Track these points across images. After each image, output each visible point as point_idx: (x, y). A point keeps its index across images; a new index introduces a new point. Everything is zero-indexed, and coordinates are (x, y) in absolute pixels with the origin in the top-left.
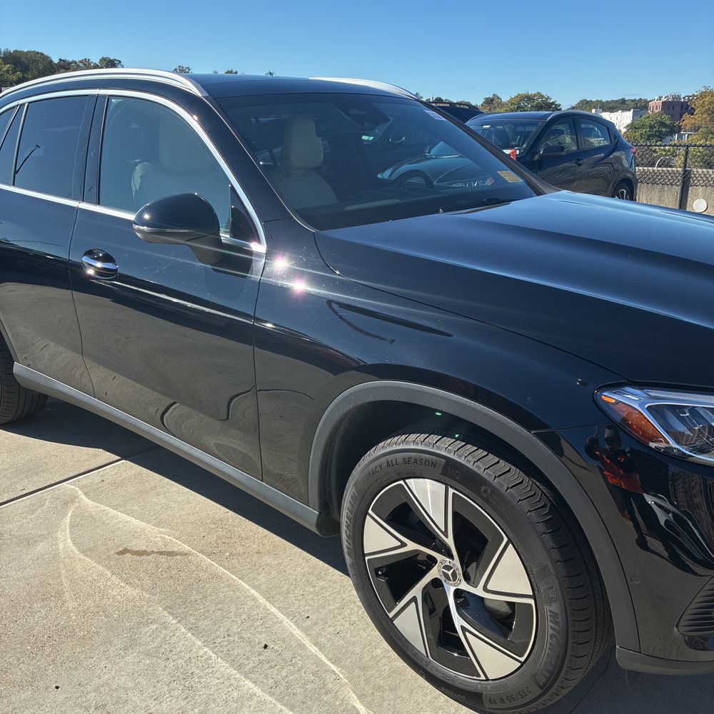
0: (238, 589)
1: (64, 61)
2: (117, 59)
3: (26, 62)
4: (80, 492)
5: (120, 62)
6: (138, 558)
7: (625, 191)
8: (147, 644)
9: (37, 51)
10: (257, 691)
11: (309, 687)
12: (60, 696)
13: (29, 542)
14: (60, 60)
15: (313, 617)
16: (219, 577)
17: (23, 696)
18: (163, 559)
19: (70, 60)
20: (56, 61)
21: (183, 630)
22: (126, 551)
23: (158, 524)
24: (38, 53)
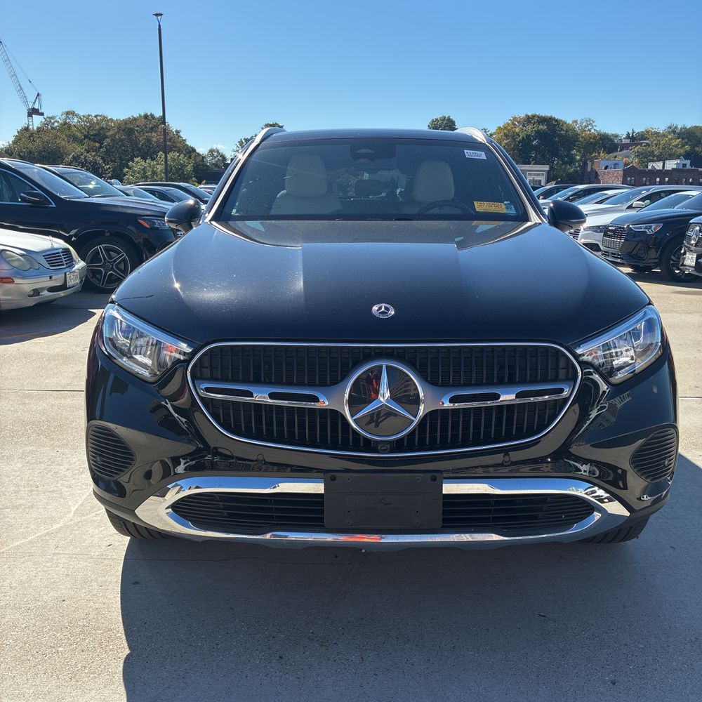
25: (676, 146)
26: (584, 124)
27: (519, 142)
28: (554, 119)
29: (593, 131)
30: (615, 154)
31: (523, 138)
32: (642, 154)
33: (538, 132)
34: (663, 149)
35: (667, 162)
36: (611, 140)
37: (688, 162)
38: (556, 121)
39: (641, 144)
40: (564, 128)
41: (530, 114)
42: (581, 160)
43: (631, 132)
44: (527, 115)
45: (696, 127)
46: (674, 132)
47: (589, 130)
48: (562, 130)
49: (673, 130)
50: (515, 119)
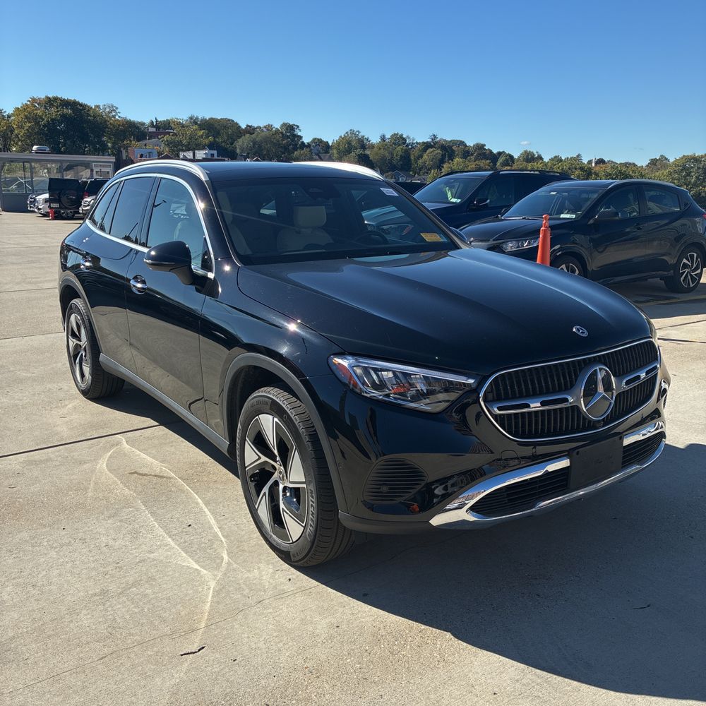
0: (191, 498)
1: (250, 127)
2: (296, 124)
3: (218, 127)
4: (124, 440)
5: (298, 126)
6: (141, 477)
7: (695, 255)
8: (123, 516)
9: (229, 118)
10: (172, 543)
11: (203, 545)
12: (63, 533)
13: (81, 463)
14: (248, 126)
15: (227, 516)
16: (183, 491)
17: (45, 530)
18: (155, 479)
19: (256, 126)
20: (243, 127)
21: (147, 512)
22: (135, 473)
23: (162, 462)
24: (229, 120)
25: (202, 136)
26: (107, 110)
27: (44, 126)
28: (78, 103)
29: (117, 117)
30: (144, 142)
31: (48, 121)
32: (171, 143)
33: (63, 116)
34: (190, 139)
35: (196, 152)
36: (138, 128)
37: (215, 152)
38: (81, 105)
39: (169, 133)
40: (91, 113)
41: (51, 96)
42: (113, 147)
43: (154, 120)
44: (47, 97)
45: (212, 119)
46: (196, 123)
47: (114, 116)
48: (89, 115)
49: (194, 121)
50: (34, 100)
